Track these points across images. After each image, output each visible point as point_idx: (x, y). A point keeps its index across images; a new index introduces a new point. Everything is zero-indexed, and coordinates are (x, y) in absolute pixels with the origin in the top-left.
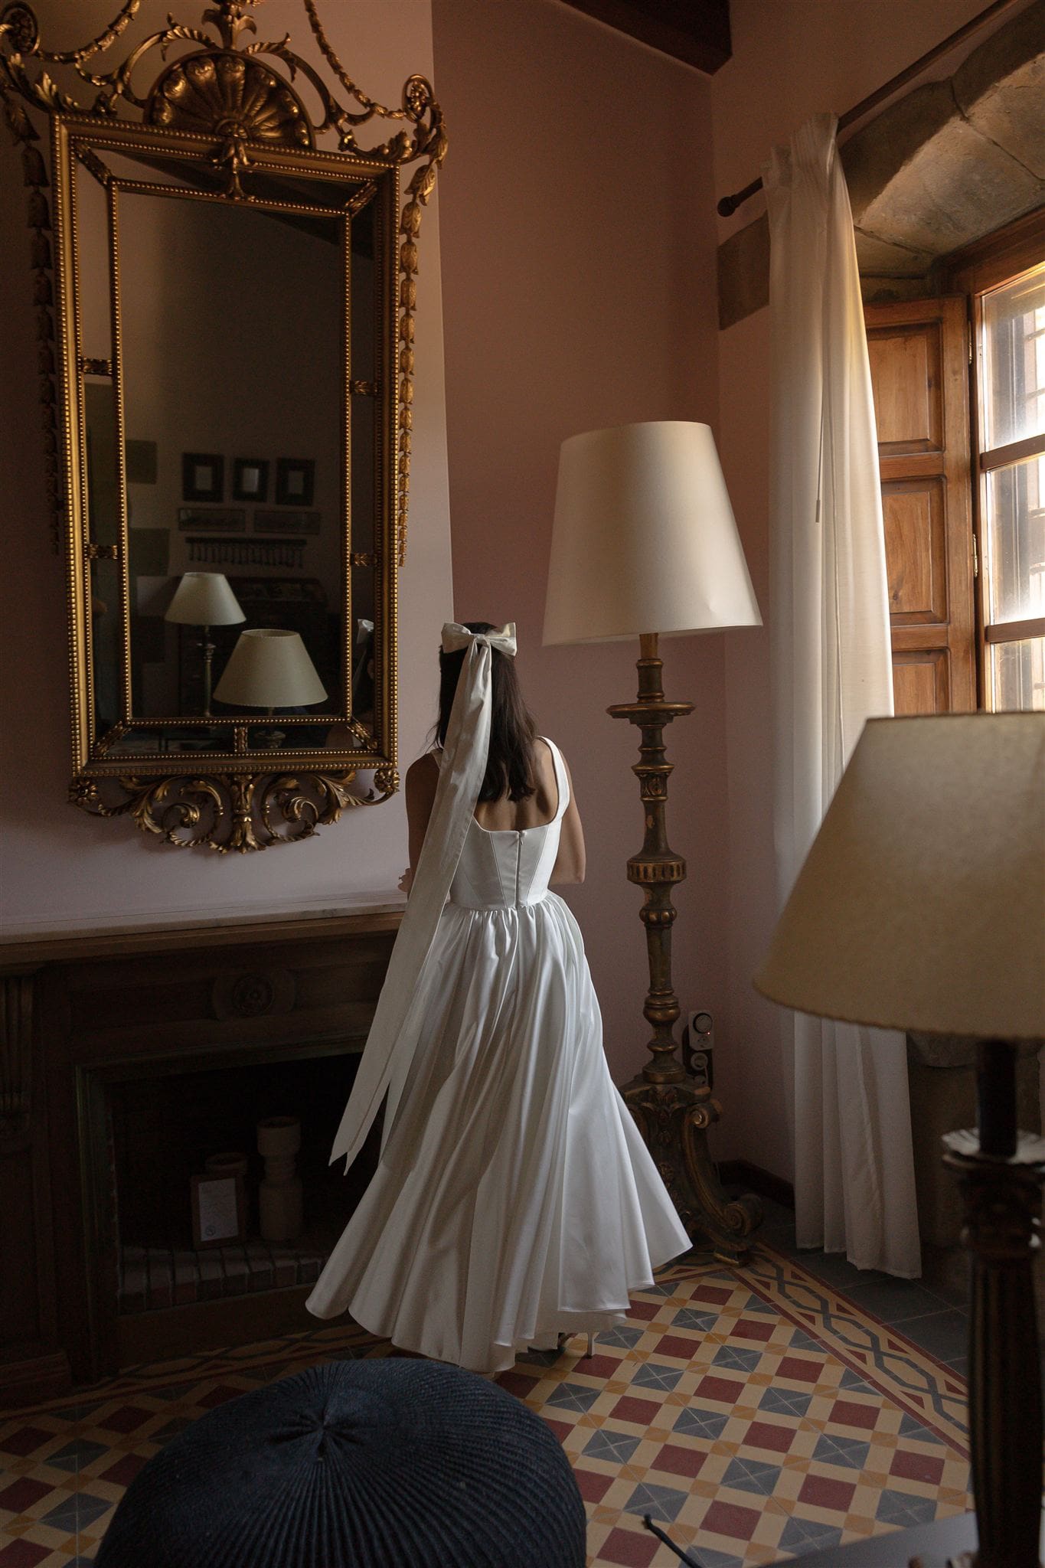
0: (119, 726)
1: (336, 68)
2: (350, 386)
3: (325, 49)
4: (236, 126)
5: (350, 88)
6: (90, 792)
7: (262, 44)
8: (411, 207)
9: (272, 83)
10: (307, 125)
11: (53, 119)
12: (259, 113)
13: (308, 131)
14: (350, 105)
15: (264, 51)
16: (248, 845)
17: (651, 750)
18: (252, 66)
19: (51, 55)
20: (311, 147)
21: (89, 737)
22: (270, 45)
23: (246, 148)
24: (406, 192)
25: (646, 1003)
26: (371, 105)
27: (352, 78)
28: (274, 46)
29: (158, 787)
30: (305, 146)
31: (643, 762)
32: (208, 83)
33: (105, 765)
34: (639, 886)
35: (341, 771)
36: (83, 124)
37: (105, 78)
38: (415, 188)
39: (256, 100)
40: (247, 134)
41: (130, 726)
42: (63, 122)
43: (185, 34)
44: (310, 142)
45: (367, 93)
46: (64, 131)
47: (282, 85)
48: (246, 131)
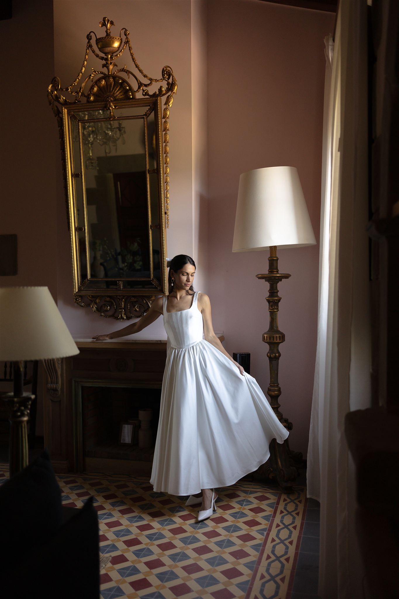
0: (86, 280)
1: (140, 71)
2: (148, 171)
3: (137, 66)
4: (110, 97)
5: (145, 76)
6: (79, 300)
7: (118, 70)
8: (166, 110)
9: (120, 81)
10: (131, 91)
11: (62, 108)
12: (117, 91)
13: (132, 93)
14: (146, 81)
15: (119, 72)
16: (124, 319)
17: (273, 292)
18: (114, 77)
19: (63, 89)
20: (134, 98)
21: (78, 283)
22: (120, 70)
23: (113, 104)
24: (164, 105)
25: (268, 389)
26: (151, 80)
27: (145, 72)
28: (121, 70)
29: (97, 299)
30: (131, 98)
31: (270, 296)
32: (104, 86)
33: (82, 292)
34: (267, 344)
35: (150, 296)
36: (71, 107)
37: (76, 92)
38: (167, 103)
39: (117, 88)
40: (113, 99)
41: (89, 280)
42: (65, 108)
43: (97, 73)
44: (132, 96)
45: (150, 76)
46: (66, 110)
47: (124, 81)
48: (113, 98)
